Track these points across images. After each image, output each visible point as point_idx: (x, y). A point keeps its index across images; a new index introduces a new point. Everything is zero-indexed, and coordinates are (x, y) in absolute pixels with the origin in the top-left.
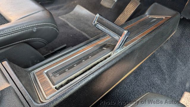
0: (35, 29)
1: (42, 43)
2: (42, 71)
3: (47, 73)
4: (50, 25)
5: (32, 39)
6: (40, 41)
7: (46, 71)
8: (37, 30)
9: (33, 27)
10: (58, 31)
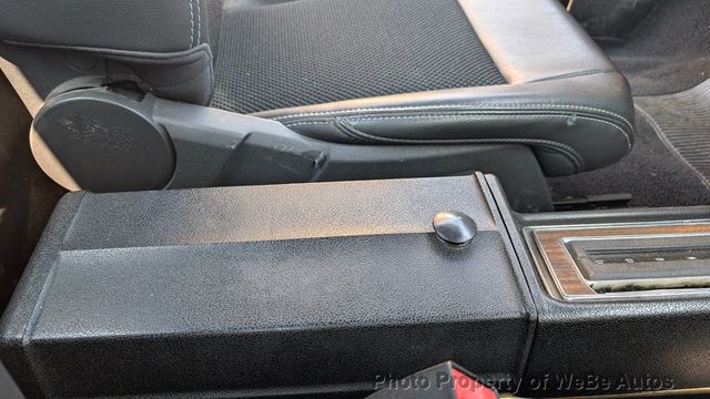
0: (575, 118)
1: (570, 164)
2: (555, 236)
3: (569, 246)
4: (617, 119)
5: (554, 143)
6: (569, 157)
7: (566, 240)
8: (577, 122)
9: (570, 112)
10: (632, 143)
